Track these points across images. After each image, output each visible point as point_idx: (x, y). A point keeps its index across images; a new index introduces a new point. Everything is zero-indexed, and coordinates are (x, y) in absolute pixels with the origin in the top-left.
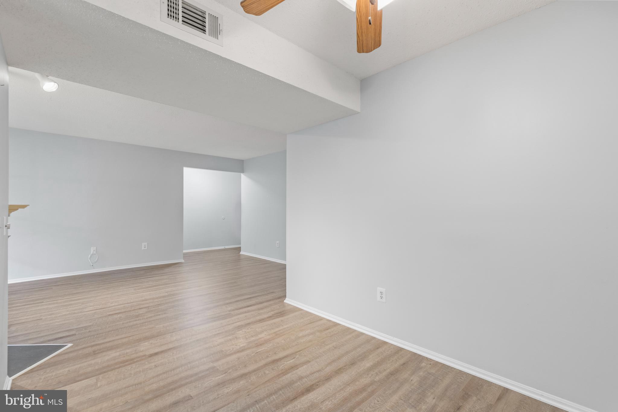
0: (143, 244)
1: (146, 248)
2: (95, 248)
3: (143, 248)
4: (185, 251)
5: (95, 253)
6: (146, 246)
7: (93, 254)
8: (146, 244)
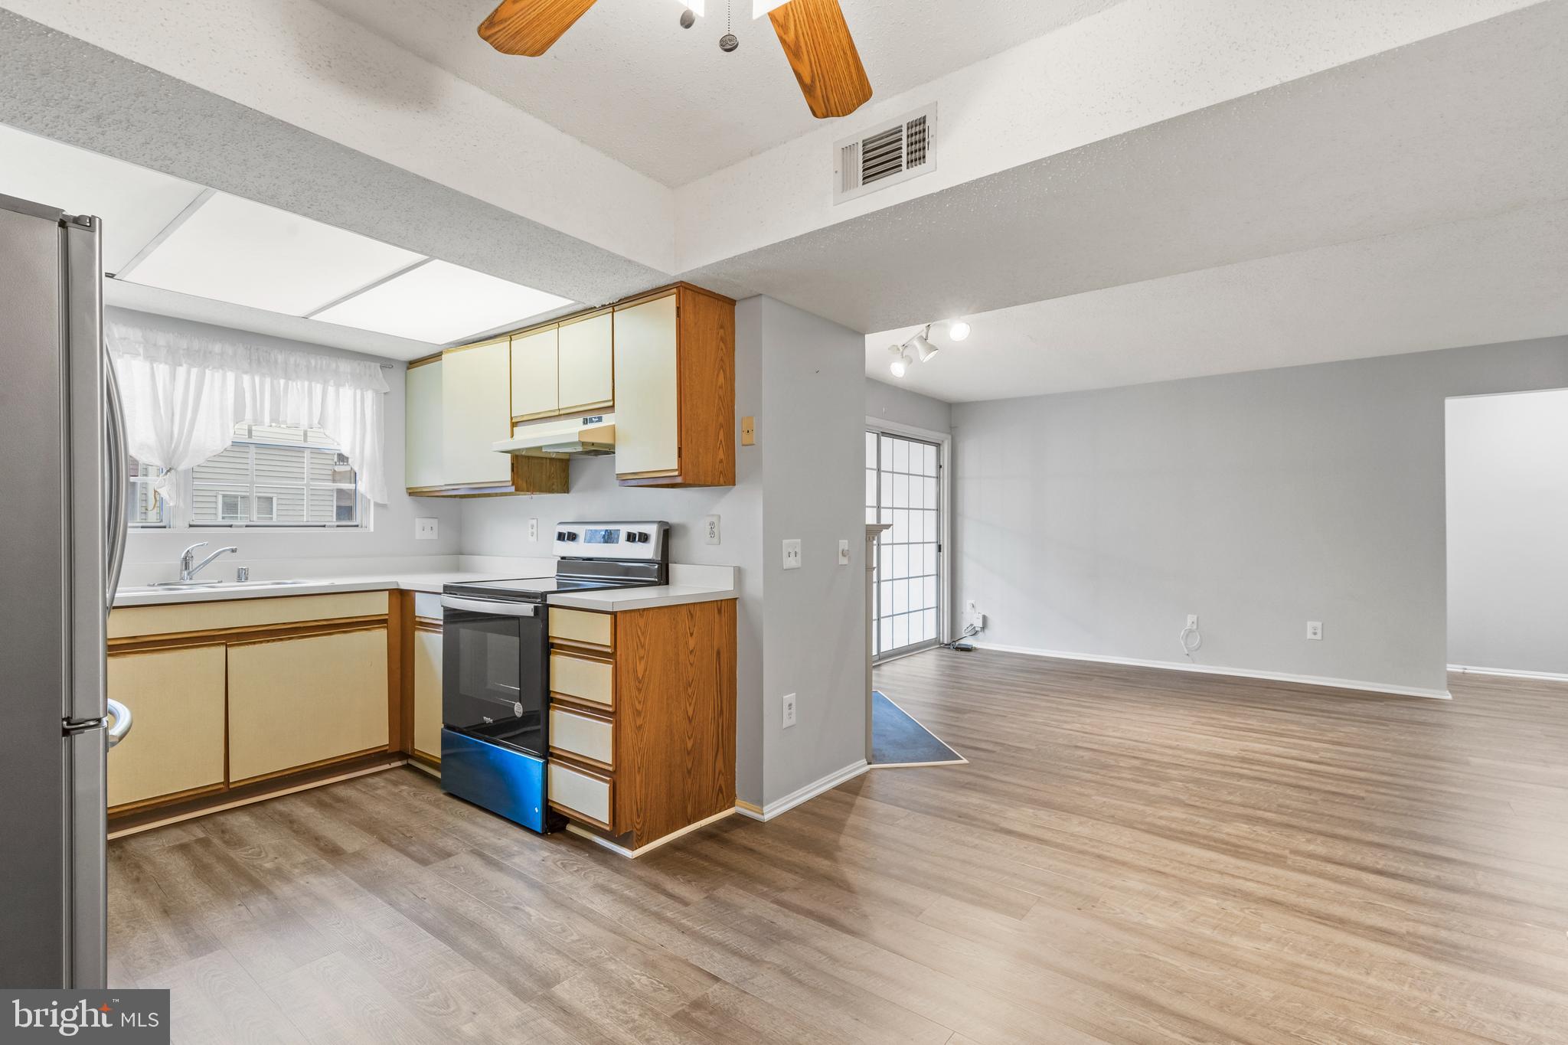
0: (1310, 625)
1: (1319, 637)
2: (1195, 617)
3: (1310, 636)
4: (1453, 668)
5: (1195, 627)
6: (1319, 632)
7: (1191, 631)
8: (1319, 624)
